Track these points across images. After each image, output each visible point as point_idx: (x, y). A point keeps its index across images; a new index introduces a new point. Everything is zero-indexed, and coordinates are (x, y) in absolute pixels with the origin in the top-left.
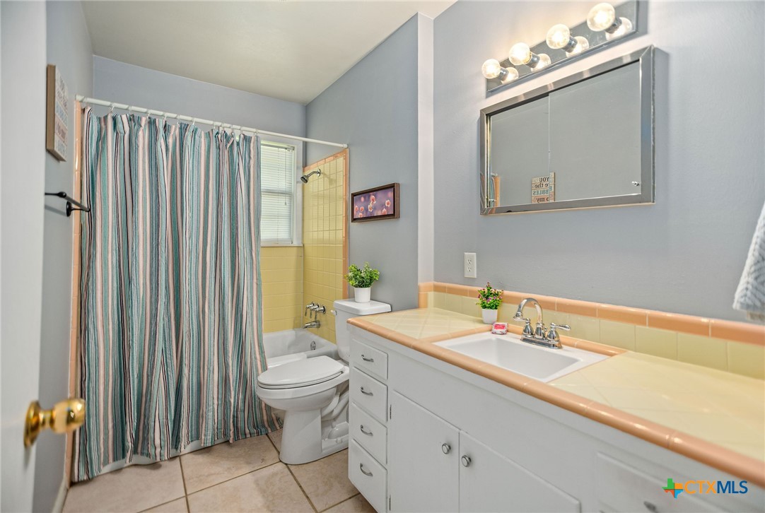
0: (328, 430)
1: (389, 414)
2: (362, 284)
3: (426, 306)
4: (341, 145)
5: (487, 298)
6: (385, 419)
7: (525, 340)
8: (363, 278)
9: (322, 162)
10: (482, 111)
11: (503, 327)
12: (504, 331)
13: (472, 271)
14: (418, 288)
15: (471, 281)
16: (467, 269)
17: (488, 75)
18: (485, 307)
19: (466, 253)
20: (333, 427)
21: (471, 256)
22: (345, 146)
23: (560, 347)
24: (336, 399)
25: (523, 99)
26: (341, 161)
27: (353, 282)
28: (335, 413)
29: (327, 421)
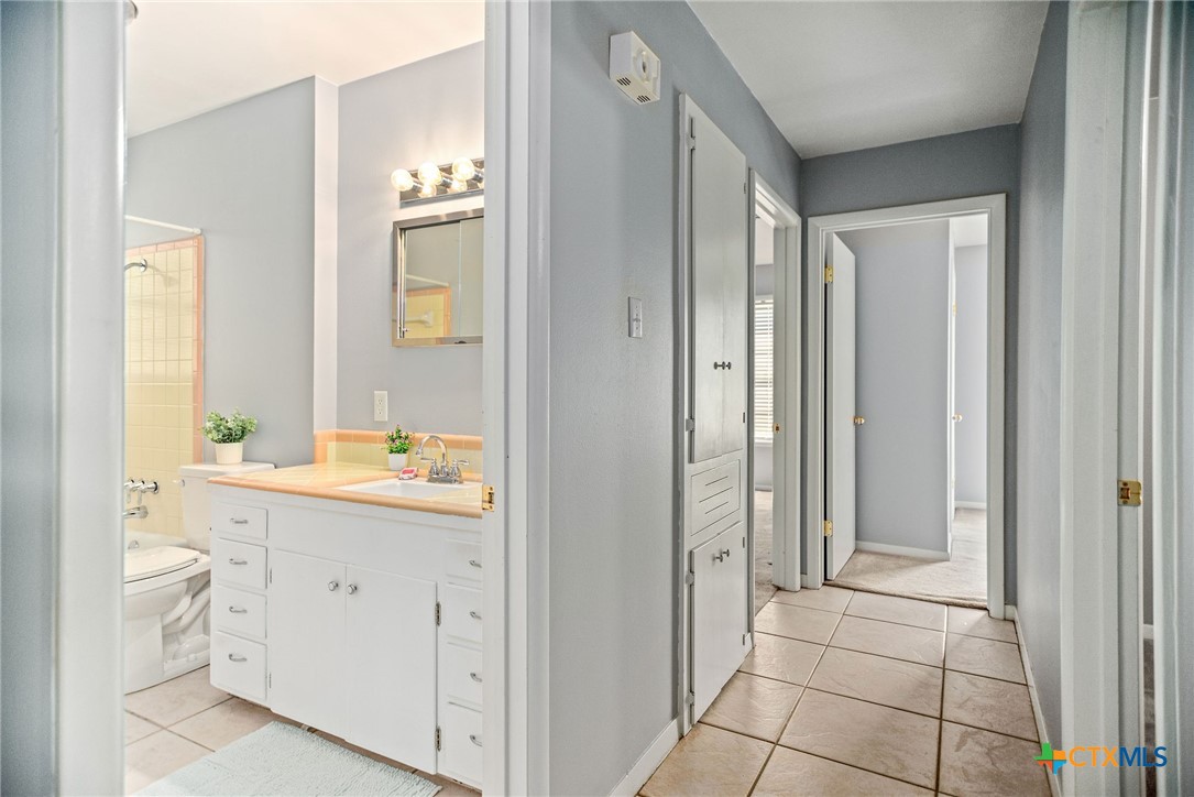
0: (173, 647)
1: (268, 578)
2: (229, 438)
3: (325, 460)
4: (191, 230)
5: (393, 440)
6: (262, 585)
7: (429, 481)
8: (229, 429)
9: (153, 248)
10: (395, 223)
11: (412, 471)
12: (412, 475)
13: (382, 413)
14: (313, 438)
15: (380, 425)
16: (377, 411)
17: (402, 187)
18: (392, 452)
19: (376, 392)
20: (180, 644)
21: (382, 395)
22: (197, 231)
23: (461, 483)
24: (186, 601)
25: (445, 220)
26: (188, 254)
27: (215, 435)
28: (185, 621)
29: (170, 635)
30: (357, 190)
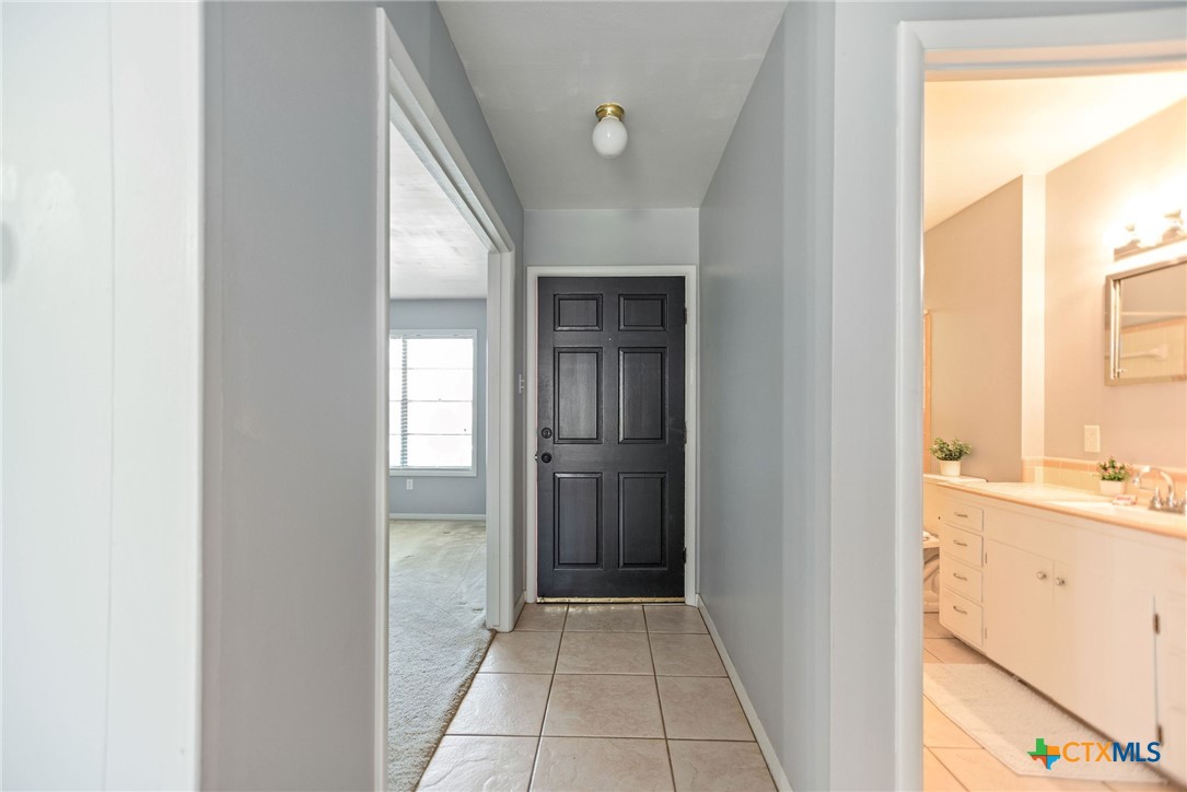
1: (984, 558)
2: (950, 456)
3: (1032, 480)
6: (979, 563)
7: (1151, 509)
8: (950, 450)
10: (1108, 277)
11: (1129, 499)
12: (1128, 502)
13: (1093, 445)
14: (1021, 462)
15: (1092, 456)
16: (1087, 443)
18: (1104, 479)
19: (1086, 427)
21: (1093, 429)
27: (939, 454)
30: (1062, 256)
